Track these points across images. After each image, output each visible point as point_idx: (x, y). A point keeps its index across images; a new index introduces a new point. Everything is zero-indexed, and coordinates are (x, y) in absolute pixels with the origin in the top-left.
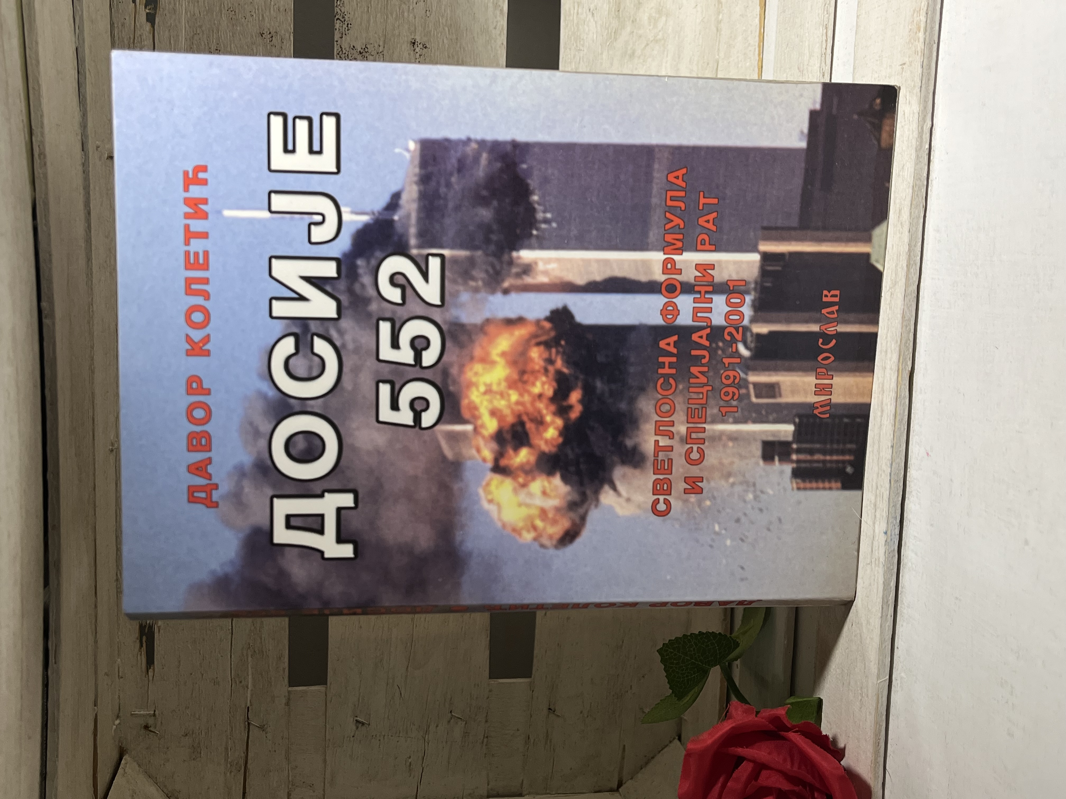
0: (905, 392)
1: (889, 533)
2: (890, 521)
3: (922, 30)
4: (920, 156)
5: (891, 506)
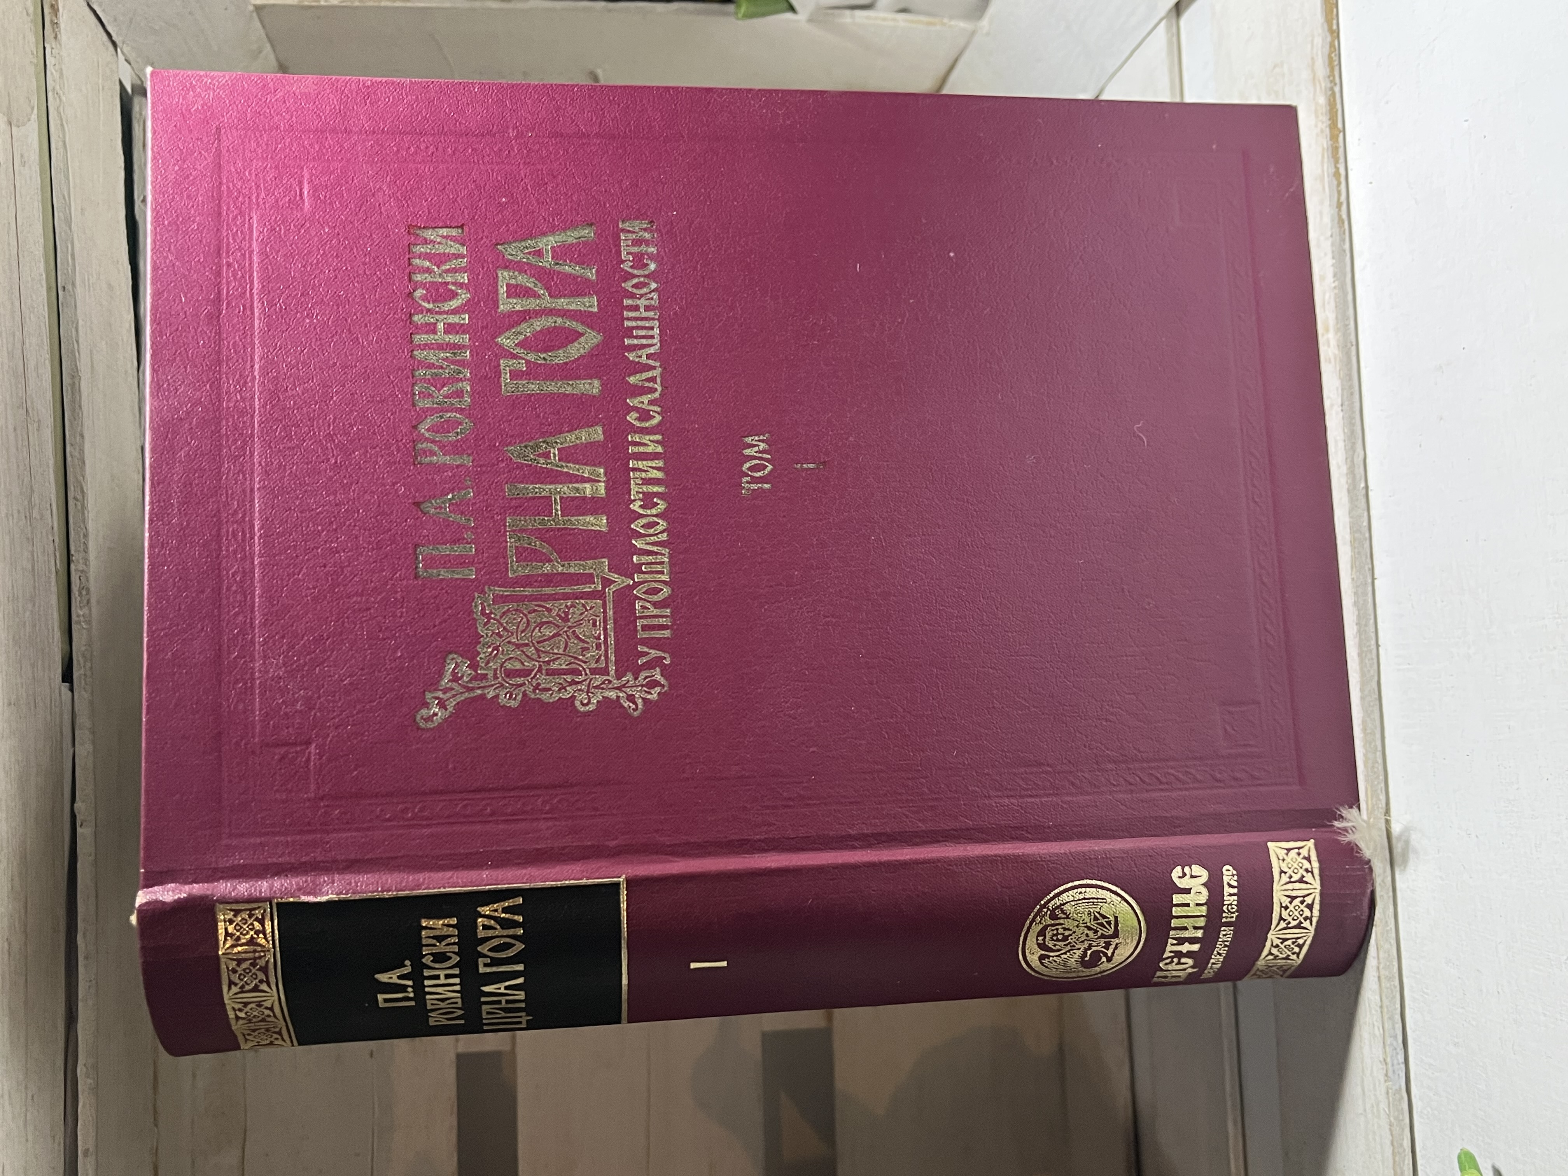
1: (1389, 1060)
2: (1389, 1041)
5: (1386, 1018)
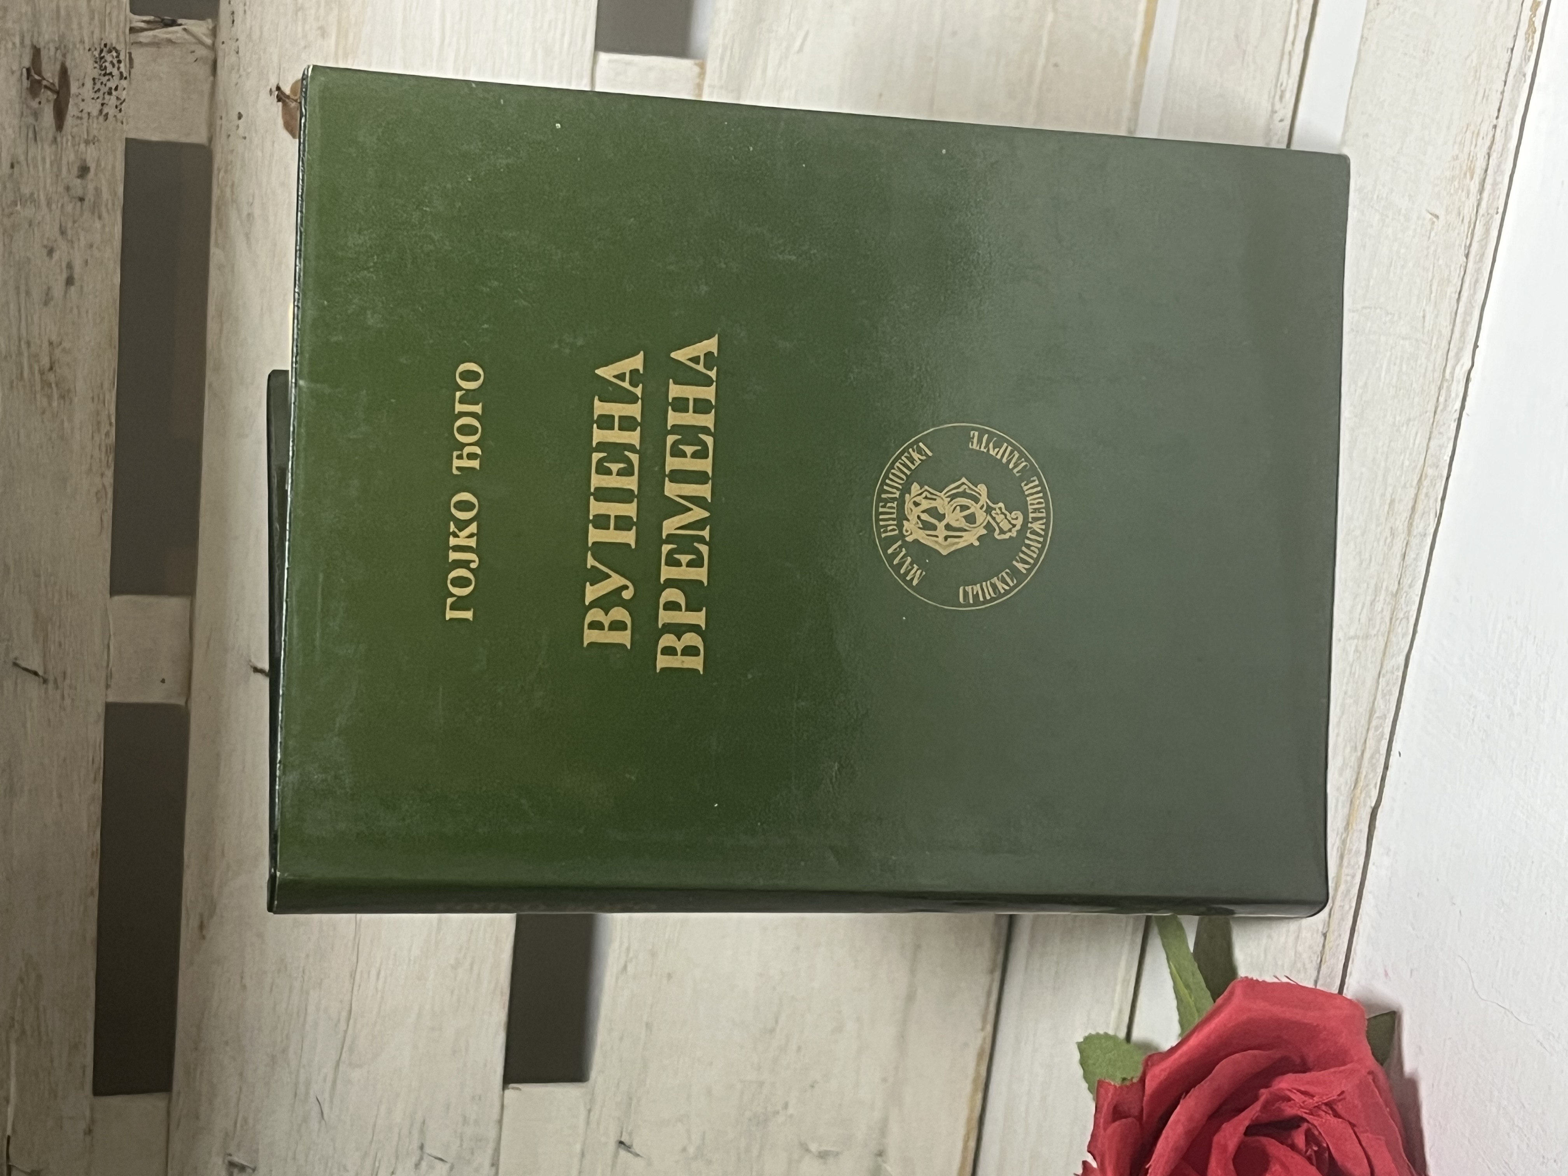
0: (1360, 842)
3: (1477, 179)
4: (1441, 423)
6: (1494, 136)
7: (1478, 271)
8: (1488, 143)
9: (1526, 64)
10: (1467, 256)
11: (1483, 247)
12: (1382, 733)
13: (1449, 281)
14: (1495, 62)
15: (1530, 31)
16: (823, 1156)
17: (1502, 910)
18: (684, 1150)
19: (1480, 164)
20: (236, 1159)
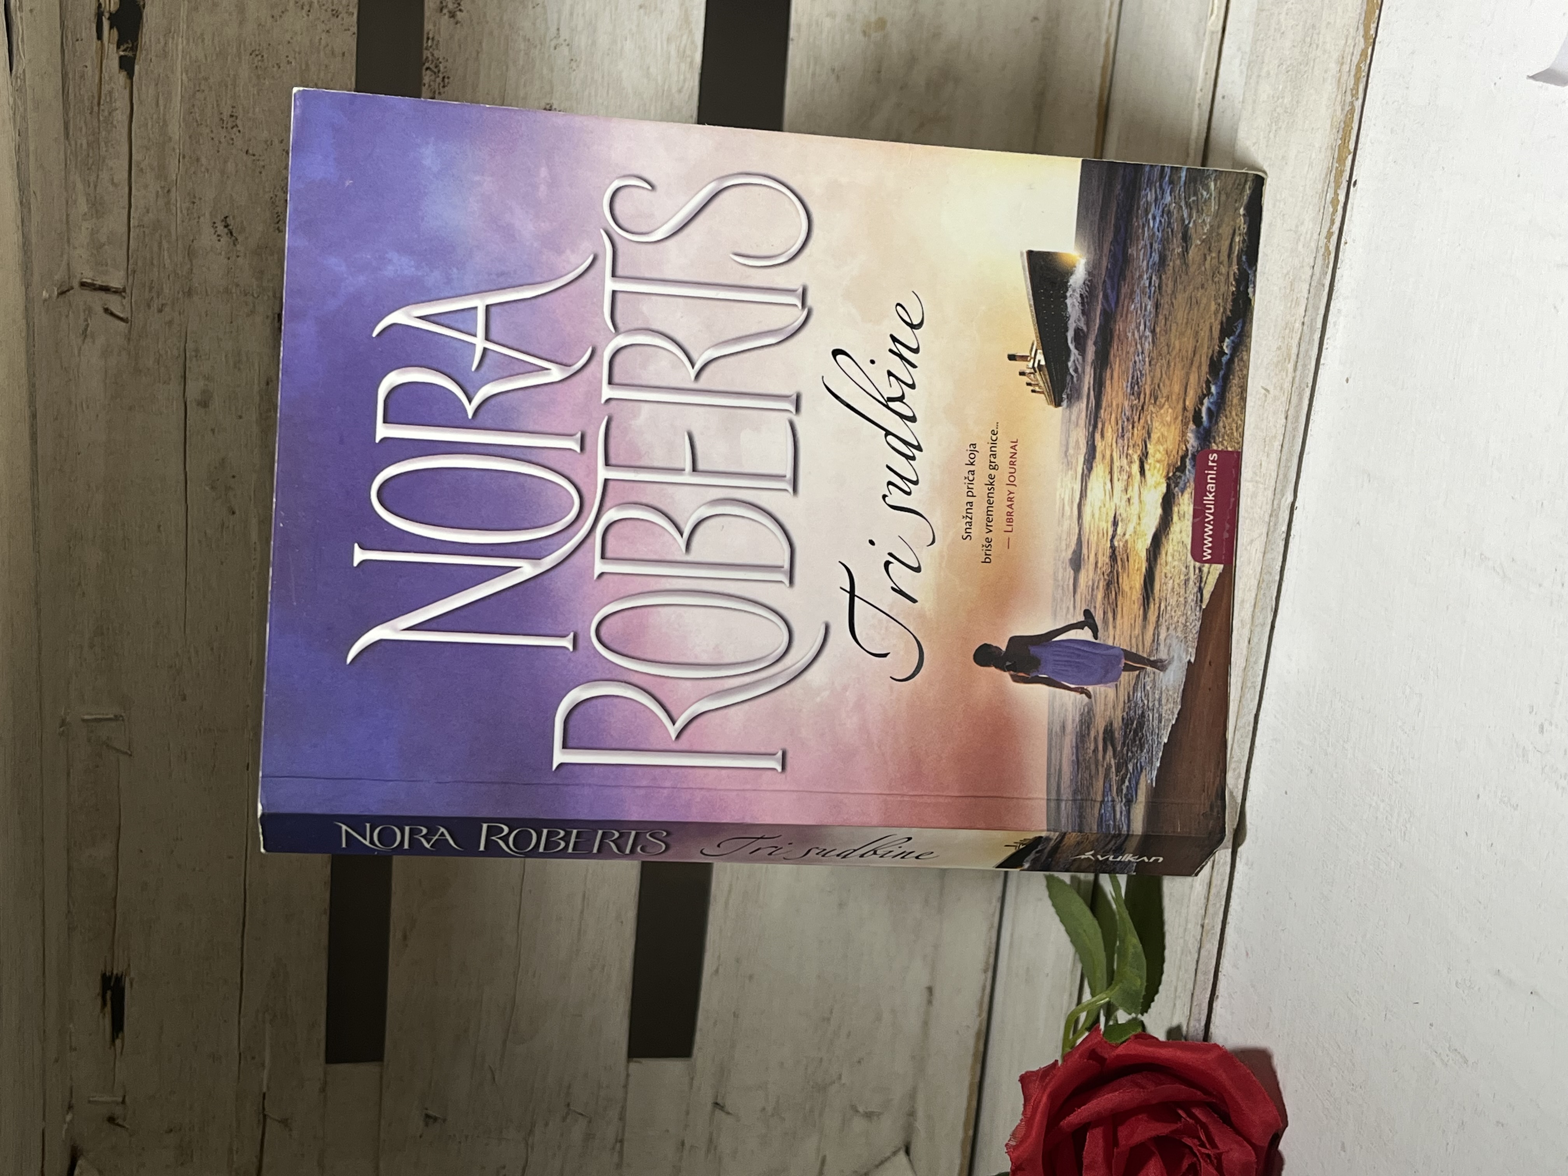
6: (1302, 329)
7: (1295, 429)
8: (1299, 336)
9: (1325, 278)
10: (1286, 418)
11: (1298, 412)
12: (1239, 774)
13: (1275, 437)
14: (1303, 277)
15: (1326, 254)
16: (869, 1115)
17: (1322, 901)
18: (764, 1109)
19: (1294, 350)
20: (430, 1112)
